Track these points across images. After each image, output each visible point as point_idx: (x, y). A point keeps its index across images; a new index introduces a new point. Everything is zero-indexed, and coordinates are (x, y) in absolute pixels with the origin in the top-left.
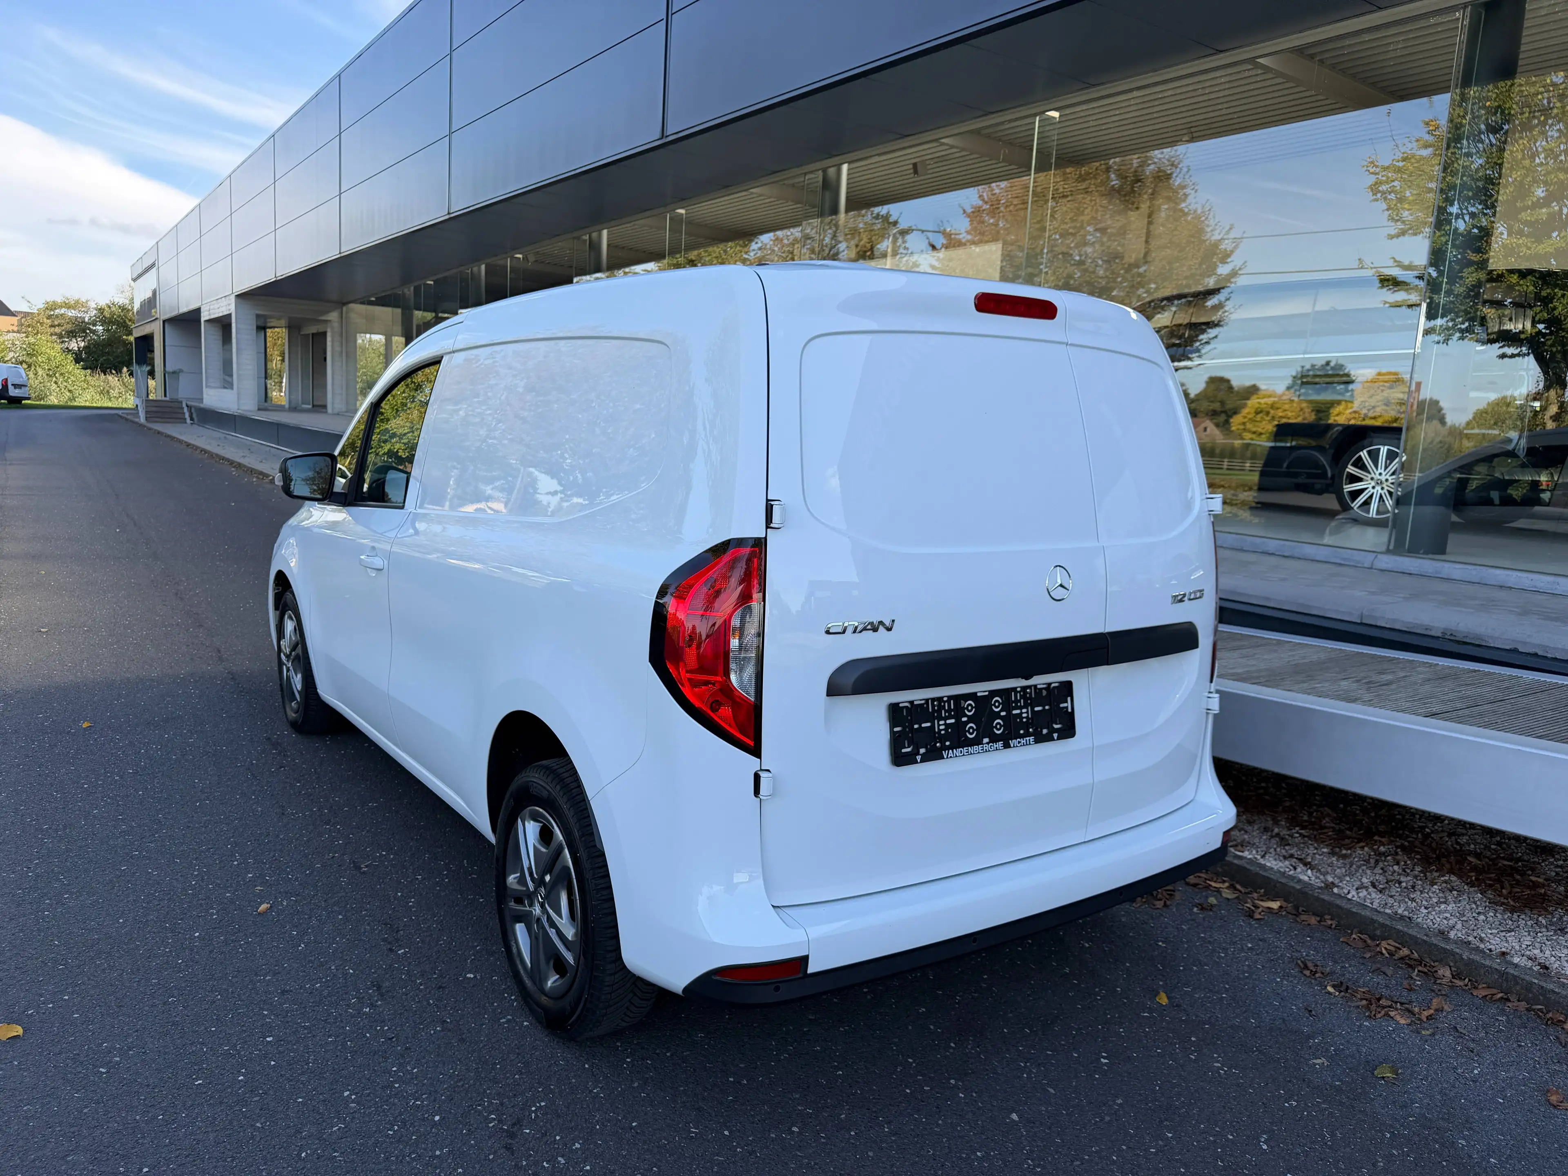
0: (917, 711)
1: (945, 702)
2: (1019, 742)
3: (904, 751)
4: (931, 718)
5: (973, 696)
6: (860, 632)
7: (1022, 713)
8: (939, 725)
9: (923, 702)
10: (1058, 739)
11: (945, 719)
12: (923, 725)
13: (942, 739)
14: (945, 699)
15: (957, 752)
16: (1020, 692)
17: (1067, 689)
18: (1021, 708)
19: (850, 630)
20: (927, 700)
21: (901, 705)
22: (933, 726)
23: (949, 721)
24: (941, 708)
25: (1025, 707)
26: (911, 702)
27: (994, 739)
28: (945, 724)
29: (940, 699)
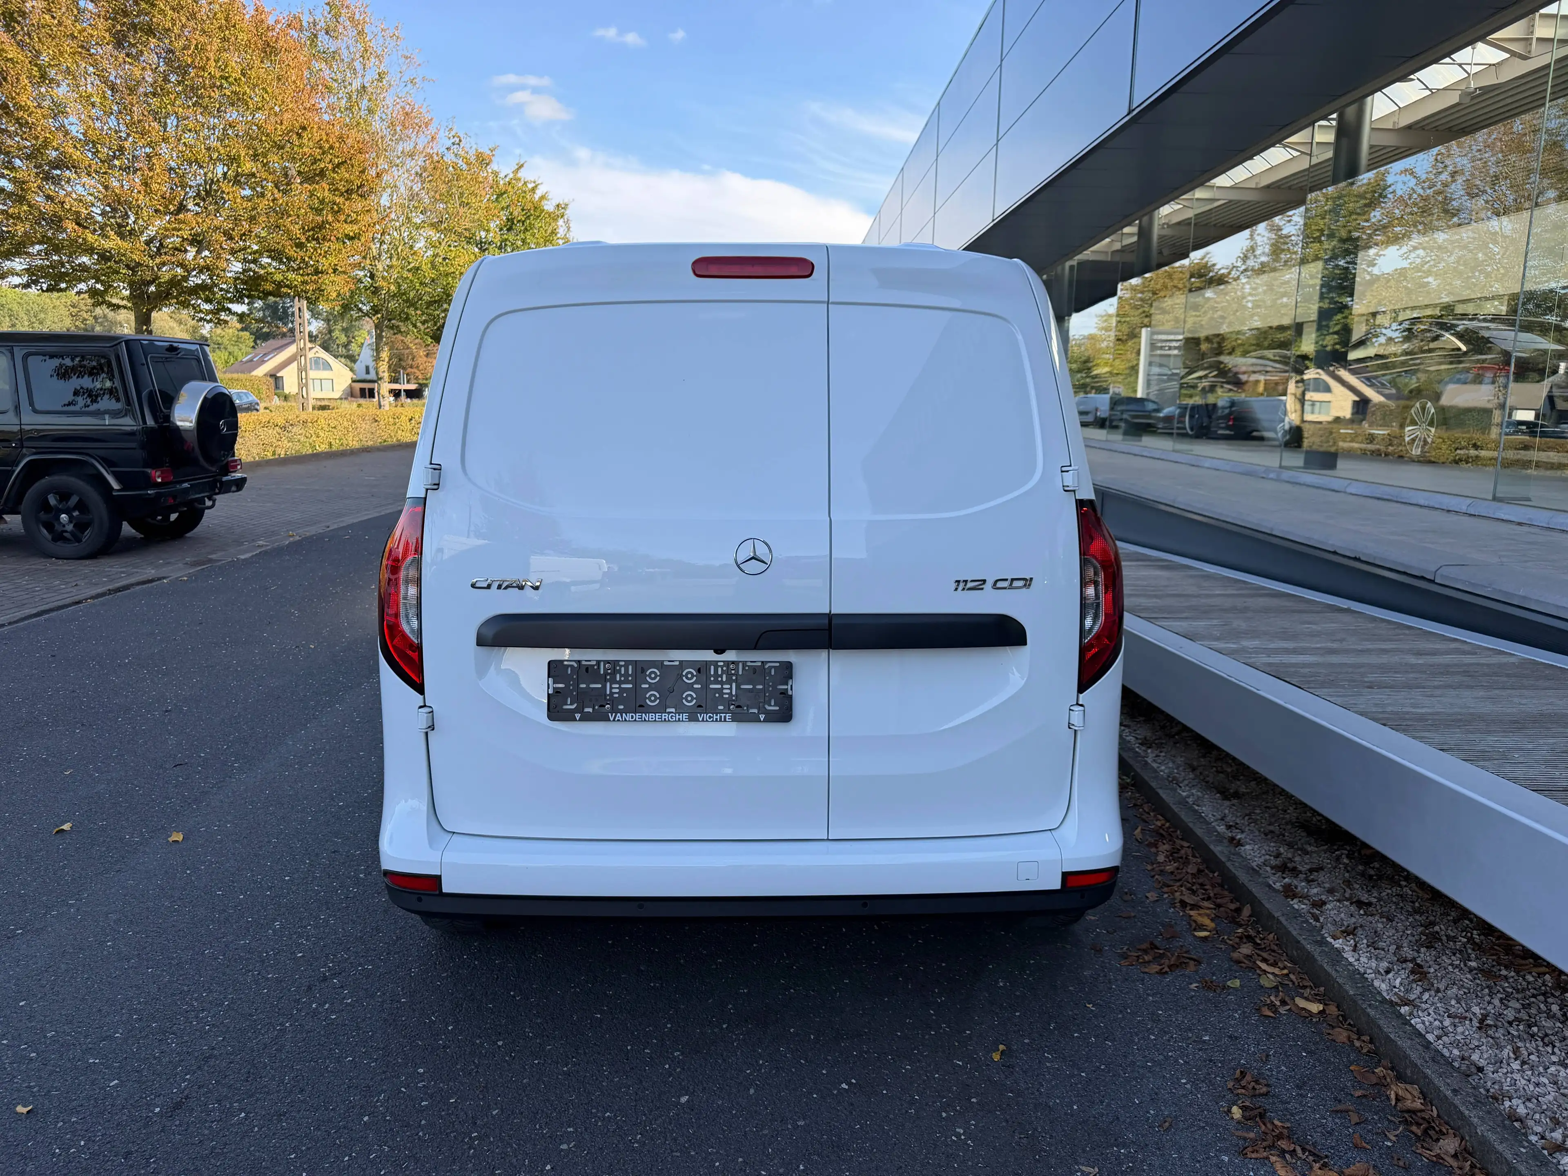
0: (586, 671)
1: (621, 666)
2: (710, 717)
3: (565, 707)
4: (603, 679)
5: (659, 665)
6: (506, 588)
7: (723, 689)
8: (611, 688)
9: (594, 663)
10: (764, 721)
11: (620, 683)
12: (592, 686)
13: (613, 702)
14: (623, 663)
15: (628, 717)
16: (722, 667)
17: (787, 671)
18: (722, 683)
19: (495, 585)
20: (598, 662)
21: (566, 663)
22: (604, 687)
23: (623, 686)
24: (615, 672)
25: (729, 681)
26: (579, 662)
27: (681, 708)
28: (619, 688)
29: (615, 663)
